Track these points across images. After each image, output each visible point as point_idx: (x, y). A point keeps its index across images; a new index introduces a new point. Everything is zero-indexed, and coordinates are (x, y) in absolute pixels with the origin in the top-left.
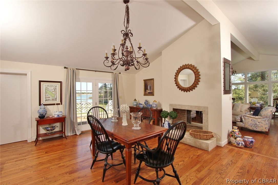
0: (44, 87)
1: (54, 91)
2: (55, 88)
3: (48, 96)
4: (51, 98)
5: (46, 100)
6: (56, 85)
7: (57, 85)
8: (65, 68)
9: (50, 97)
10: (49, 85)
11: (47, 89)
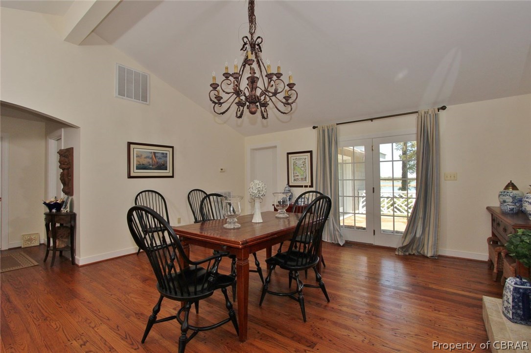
0: (292, 161)
1: (303, 166)
2: (304, 162)
3: (296, 175)
4: (300, 177)
5: (295, 180)
6: (304, 157)
7: (307, 157)
8: (314, 128)
9: (298, 176)
10: (297, 157)
11: (295, 164)
